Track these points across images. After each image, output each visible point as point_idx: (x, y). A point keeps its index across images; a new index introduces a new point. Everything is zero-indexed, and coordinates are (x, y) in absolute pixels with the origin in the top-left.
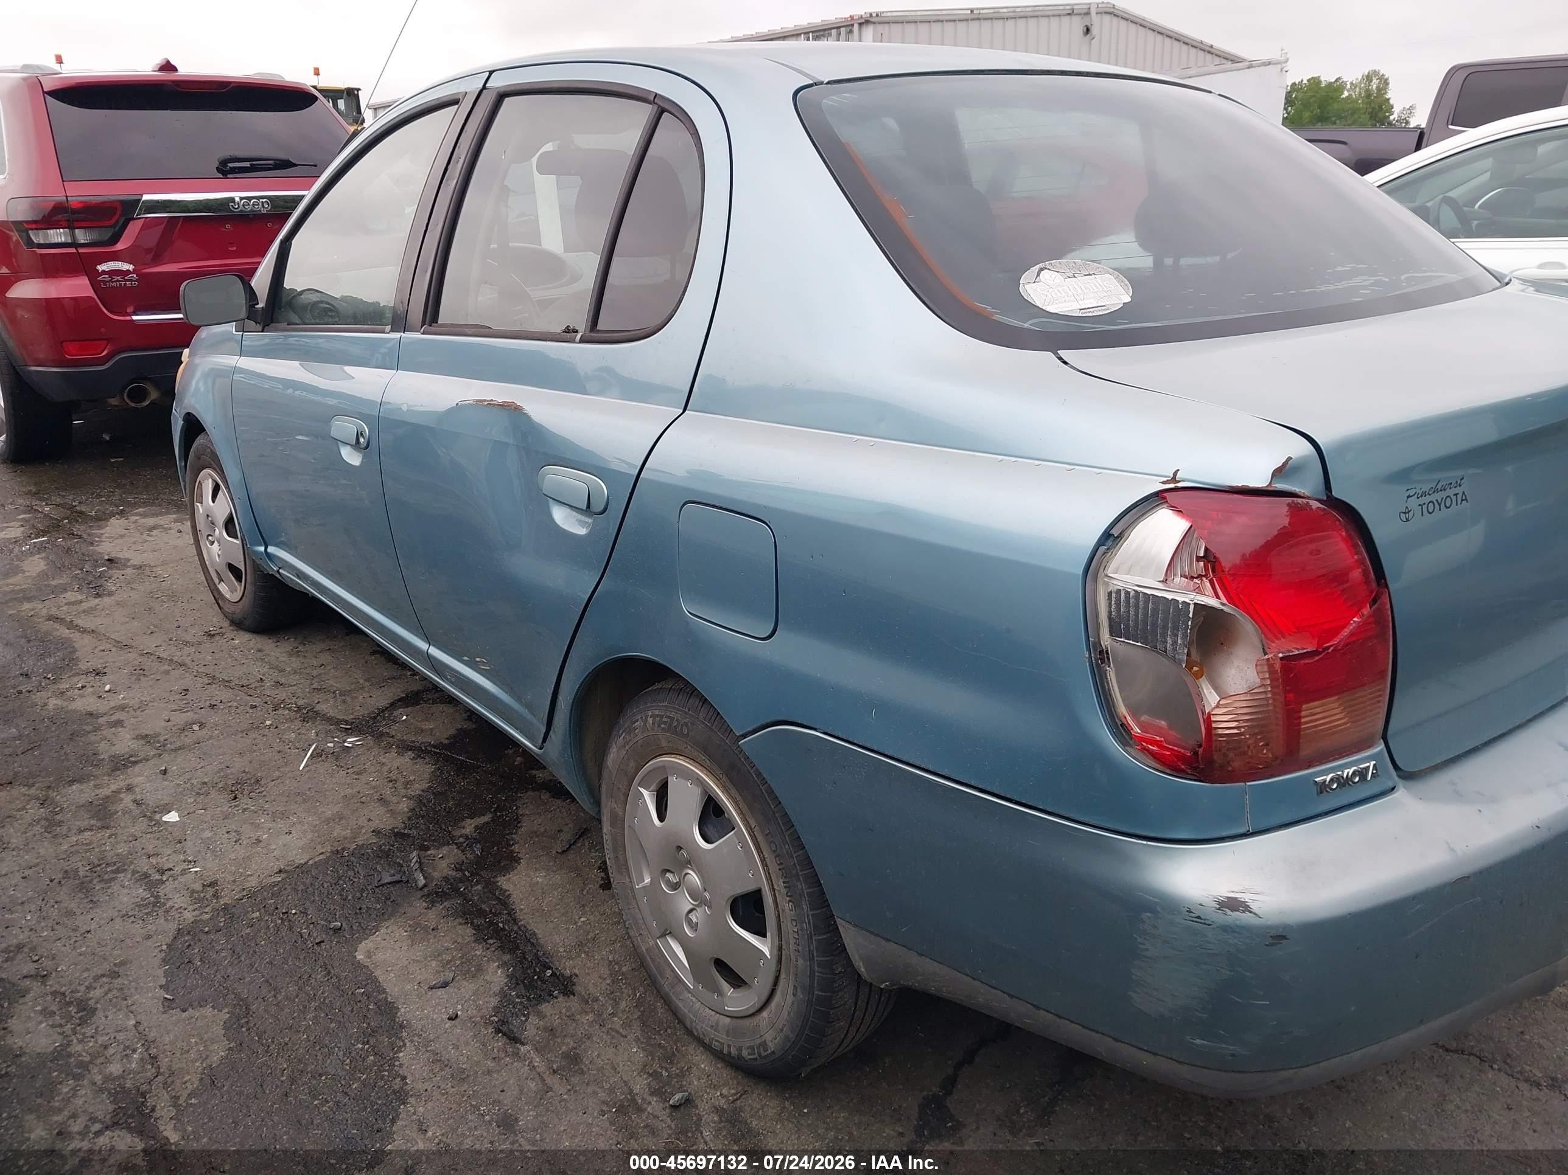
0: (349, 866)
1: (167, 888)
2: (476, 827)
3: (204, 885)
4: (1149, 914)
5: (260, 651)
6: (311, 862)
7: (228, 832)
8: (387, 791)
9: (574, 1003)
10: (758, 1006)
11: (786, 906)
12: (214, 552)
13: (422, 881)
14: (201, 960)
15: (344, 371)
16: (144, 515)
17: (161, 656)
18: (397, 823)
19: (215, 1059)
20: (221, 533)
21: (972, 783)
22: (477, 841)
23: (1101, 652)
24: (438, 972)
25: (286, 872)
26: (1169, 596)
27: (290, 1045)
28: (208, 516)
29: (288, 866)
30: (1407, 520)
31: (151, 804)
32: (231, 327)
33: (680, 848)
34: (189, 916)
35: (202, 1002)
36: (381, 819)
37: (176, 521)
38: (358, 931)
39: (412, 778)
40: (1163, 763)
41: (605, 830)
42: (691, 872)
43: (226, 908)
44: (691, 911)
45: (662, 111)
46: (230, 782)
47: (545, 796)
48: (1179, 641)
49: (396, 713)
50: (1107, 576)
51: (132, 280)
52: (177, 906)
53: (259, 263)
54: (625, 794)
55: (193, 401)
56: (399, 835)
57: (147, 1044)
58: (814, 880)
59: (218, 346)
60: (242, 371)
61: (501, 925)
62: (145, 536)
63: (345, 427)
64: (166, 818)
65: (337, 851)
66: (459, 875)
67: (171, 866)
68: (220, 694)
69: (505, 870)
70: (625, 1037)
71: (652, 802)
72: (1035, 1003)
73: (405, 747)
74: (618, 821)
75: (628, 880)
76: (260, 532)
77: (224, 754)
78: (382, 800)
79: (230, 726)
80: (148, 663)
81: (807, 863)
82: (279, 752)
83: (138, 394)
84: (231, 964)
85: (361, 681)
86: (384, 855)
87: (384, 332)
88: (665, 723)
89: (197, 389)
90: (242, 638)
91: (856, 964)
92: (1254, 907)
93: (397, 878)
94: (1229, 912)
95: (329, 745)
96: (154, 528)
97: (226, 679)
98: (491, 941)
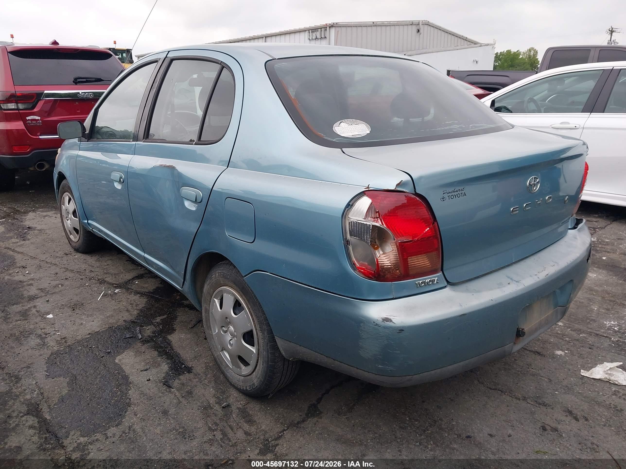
0: (115, 332)
1: (48, 340)
2: (161, 319)
3: (61, 339)
4: (362, 324)
5: (85, 260)
6: (101, 331)
7: (71, 321)
8: (130, 308)
9: (191, 375)
10: (252, 371)
11: (260, 334)
12: (68, 223)
13: (140, 337)
14: (59, 363)
15: (117, 156)
16: (42, 212)
17: (48, 261)
18: (133, 318)
19: (64, 393)
20: (71, 216)
21: (313, 286)
22: (161, 324)
23: (347, 241)
24: (144, 366)
25: (91, 334)
26: (365, 223)
27: (90, 389)
28: (66, 210)
29: (92, 332)
30: (444, 201)
31: (43, 312)
32: (76, 140)
33: (227, 318)
34: (56, 348)
35: (60, 376)
36: (127, 316)
37: (54, 214)
38: (117, 353)
39: (139, 303)
40: (365, 275)
41: (203, 315)
42: (231, 326)
43: (69, 346)
44: (231, 340)
45: (223, 68)
46: (72, 305)
47: (187, 309)
48: (368, 237)
49: (134, 281)
50: (349, 217)
51: (39, 123)
52: (51, 345)
53: (87, 117)
54: (210, 302)
55: (61, 167)
56: (133, 322)
57: (40, 389)
58: (268, 325)
59: (71, 147)
60: (80, 156)
61: (168, 351)
62: (42, 219)
63: (116, 175)
64: (48, 317)
65: (110, 327)
66: (154, 335)
67: (49, 332)
68: (69, 274)
69: (170, 333)
70: (209, 386)
71: (218, 303)
72: (333, 358)
73: (137, 293)
74: (207, 311)
75: (211, 332)
76: (86, 216)
77: (70, 295)
78: (127, 310)
79: (73, 286)
80: (42, 264)
81: (266, 319)
82: (91, 294)
83: (41, 166)
84: (70, 364)
85: (122, 270)
86: (127, 329)
87: (130, 142)
88: (222, 275)
89: (63, 163)
90: (78, 255)
91: (282, 352)
92: (393, 320)
93: (131, 336)
94: (386, 322)
95: (109, 292)
96: (46, 216)
97: (72, 269)
98: (164, 356)
